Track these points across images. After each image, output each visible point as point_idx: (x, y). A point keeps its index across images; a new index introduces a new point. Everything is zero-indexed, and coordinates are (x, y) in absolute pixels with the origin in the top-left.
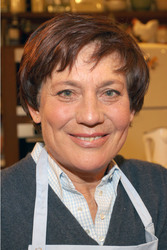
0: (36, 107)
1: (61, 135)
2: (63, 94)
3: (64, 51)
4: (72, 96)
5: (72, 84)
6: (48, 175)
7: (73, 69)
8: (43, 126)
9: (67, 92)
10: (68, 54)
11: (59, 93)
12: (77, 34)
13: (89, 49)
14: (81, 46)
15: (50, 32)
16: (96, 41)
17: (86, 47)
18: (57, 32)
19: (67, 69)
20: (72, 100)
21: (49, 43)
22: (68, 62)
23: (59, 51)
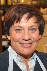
0: (9, 35)
1: (17, 44)
2: (17, 30)
3: (18, 16)
4: (21, 31)
5: (20, 27)
6: (13, 56)
7: (21, 22)
8: (11, 41)
9: (19, 30)
10: (19, 17)
11: (16, 30)
12: (22, 11)
13: (26, 16)
14: (23, 15)
15: (13, 10)
16: (28, 13)
17: (25, 15)
18: (15, 10)
19: (19, 22)
20: (20, 32)
21: (13, 14)
22: (19, 20)
23: (16, 16)
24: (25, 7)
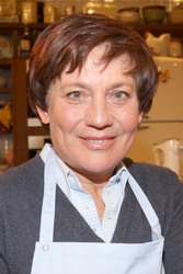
0: (45, 109)
1: (71, 138)
2: (72, 96)
3: (74, 52)
4: (81, 97)
5: (82, 86)
6: (55, 174)
7: (83, 70)
8: (51, 127)
9: (77, 94)
10: (78, 55)
11: (69, 94)
12: (88, 35)
13: (99, 51)
14: (91, 48)
15: (59, 32)
16: (106, 43)
17: (96, 48)
18: (66, 33)
19: (77, 70)
20: (80, 102)
21: (58, 44)
22: (78, 63)
23: (69, 52)
24: (98, 25)
